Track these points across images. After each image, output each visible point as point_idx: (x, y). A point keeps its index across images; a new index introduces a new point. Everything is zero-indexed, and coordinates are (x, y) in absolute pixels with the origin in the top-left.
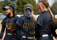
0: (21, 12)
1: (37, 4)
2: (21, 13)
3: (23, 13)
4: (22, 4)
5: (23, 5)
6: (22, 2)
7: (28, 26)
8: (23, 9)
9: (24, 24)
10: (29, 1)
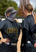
0: (2, 15)
1: (19, 7)
2: (2, 17)
3: (3, 17)
4: (3, 6)
5: (4, 8)
6: (3, 5)
7: (12, 31)
8: (4, 12)
9: (8, 29)
10: (10, 4)
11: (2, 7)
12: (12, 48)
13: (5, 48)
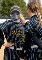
10: (18, 2)
11: (7, 6)
12: (17, 53)
13: (8, 54)
